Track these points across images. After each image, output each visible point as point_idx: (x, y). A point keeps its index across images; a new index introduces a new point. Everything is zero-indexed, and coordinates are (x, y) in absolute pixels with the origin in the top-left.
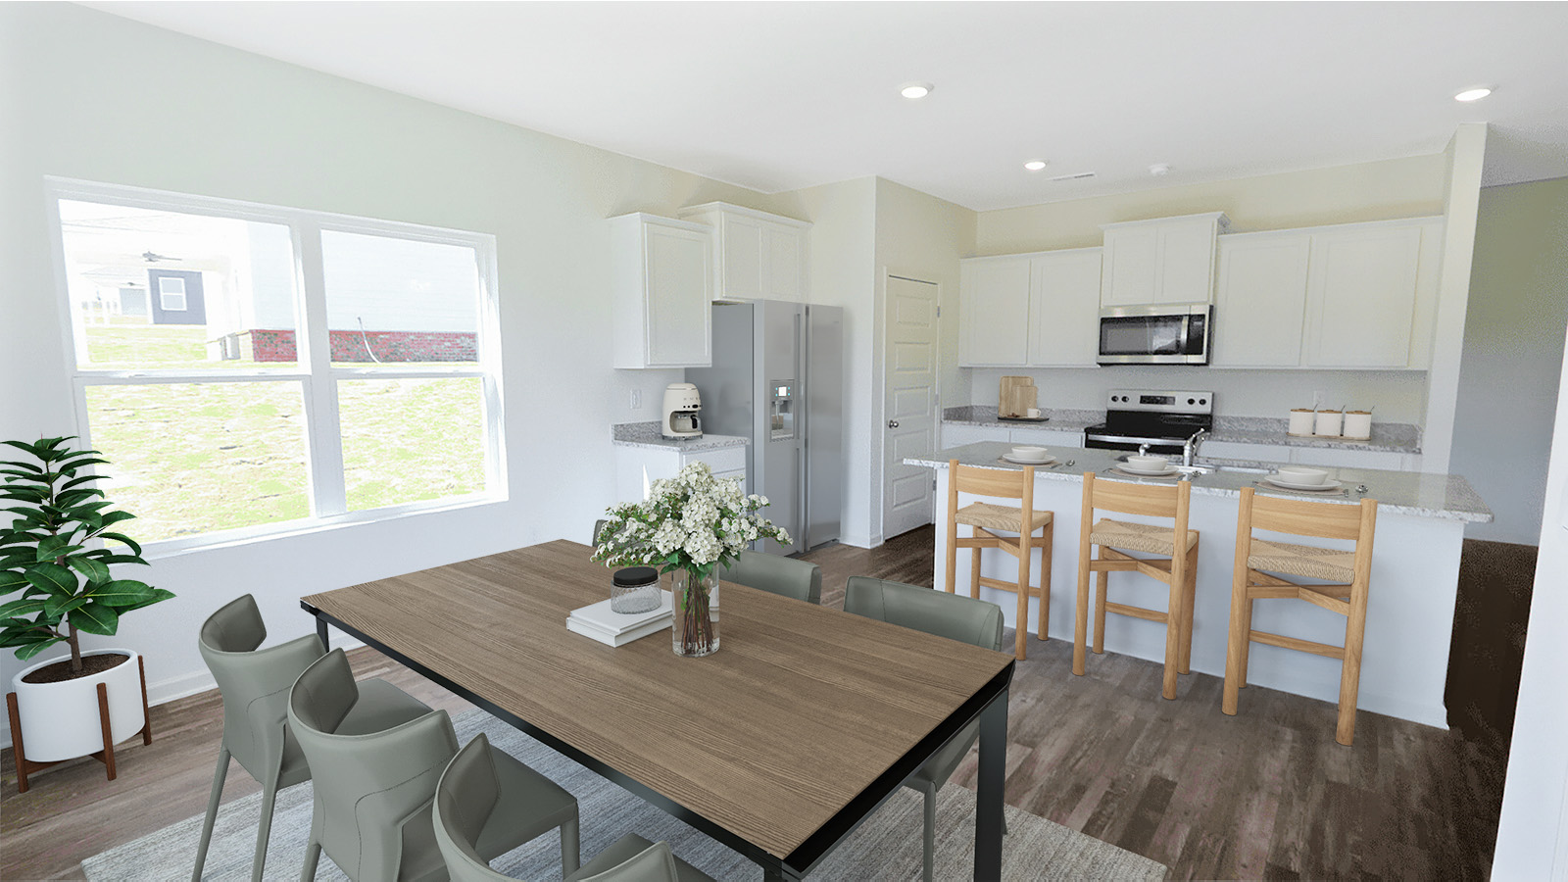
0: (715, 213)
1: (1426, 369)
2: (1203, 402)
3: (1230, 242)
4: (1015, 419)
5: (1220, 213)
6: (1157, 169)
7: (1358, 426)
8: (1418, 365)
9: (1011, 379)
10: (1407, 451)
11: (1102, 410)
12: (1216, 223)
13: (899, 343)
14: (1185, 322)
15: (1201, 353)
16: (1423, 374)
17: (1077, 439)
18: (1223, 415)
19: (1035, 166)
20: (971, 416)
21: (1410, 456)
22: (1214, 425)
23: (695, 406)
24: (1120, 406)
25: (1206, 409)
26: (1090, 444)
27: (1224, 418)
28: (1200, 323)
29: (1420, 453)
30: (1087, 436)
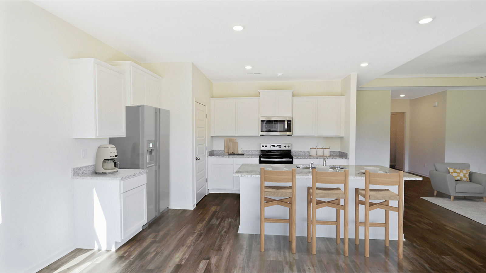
0: (127, 66)
2: (288, 146)
3: (295, 99)
4: (233, 154)
5: (293, 90)
6: (279, 74)
7: (327, 152)
9: (228, 140)
11: (259, 150)
12: (292, 93)
13: (199, 127)
14: (286, 122)
17: (256, 160)
18: (294, 150)
19: (249, 67)
20: (214, 154)
21: (346, 160)
22: (291, 153)
23: (116, 156)
24: (264, 148)
25: (289, 149)
26: (261, 162)
28: (290, 123)
29: (348, 159)
30: (260, 159)
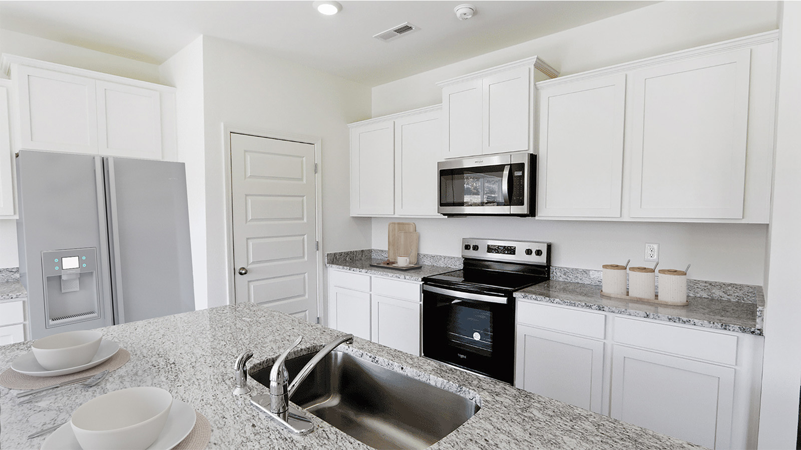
1: (768, 223)
2: (539, 253)
3: (548, 86)
5: (536, 57)
8: (752, 218)
9: (396, 225)
10: (744, 331)
12: (532, 67)
14: (504, 172)
15: (523, 204)
16: (765, 228)
21: (747, 338)
22: (551, 275)
24: (472, 254)
25: (542, 260)
27: (560, 269)
28: (520, 173)
29: (761, 334)
30: (423, 286)
